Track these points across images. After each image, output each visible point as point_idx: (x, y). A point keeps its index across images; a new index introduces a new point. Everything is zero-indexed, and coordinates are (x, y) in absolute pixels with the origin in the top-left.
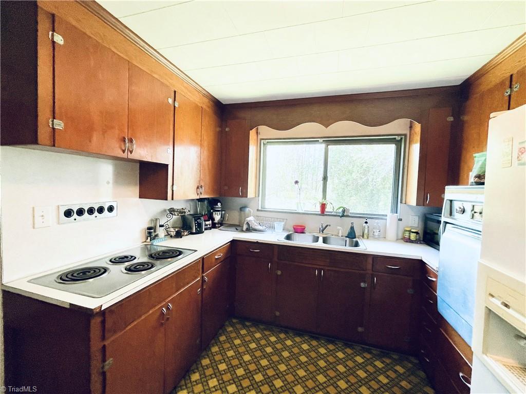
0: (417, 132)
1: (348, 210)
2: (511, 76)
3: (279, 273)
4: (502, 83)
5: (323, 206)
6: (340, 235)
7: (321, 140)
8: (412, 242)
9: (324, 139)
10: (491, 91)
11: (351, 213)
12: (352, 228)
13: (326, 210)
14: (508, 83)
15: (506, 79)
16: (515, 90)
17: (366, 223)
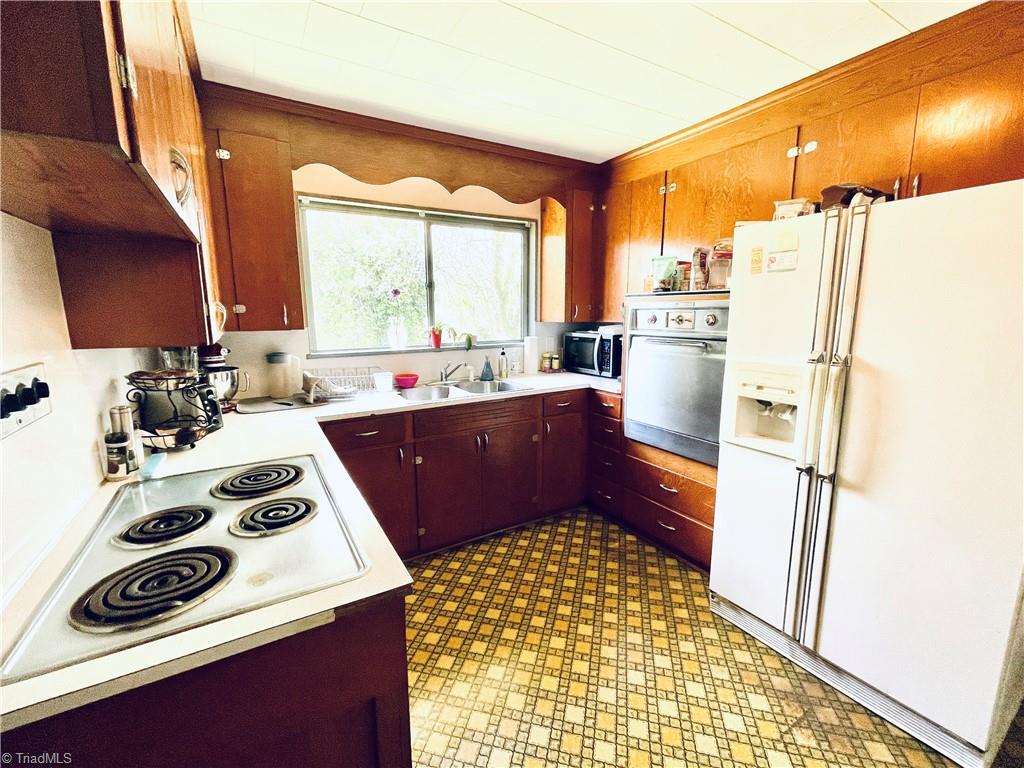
0: (559, 218)
1: (475, 337)
2: (666, 172)
3: (419, 460)
4: (656, 177)
5: (437, 338)
6: (472, 378)
7: (422, 213)
8: (555, 371)
9: (427, 212)
10: (643, 183)
11: (478, 343)
12: (488, 365)
13: (442, 342)
14: (663, 178)
15: (660, 173)
16: (671, 190)
17: (503, 354)
